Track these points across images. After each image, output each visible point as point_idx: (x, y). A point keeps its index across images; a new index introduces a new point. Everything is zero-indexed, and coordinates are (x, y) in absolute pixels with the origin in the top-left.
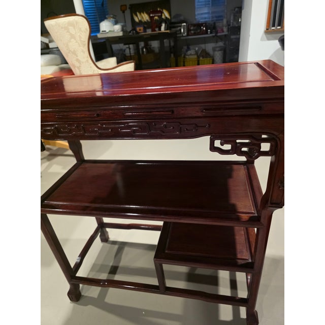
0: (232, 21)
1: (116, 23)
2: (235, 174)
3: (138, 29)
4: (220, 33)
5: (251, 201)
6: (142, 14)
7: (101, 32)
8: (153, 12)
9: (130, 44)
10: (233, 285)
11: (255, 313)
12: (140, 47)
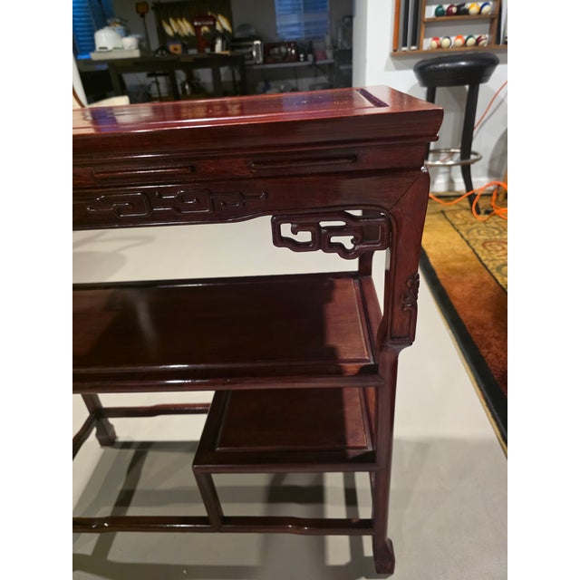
0: (340, 40)
1: (127, 33)
2: (338, 295)
3: (171, 47)
4: (321, 59)
5: (363, 339)
6: (179, 22)
7: (97, 49)
8: (199, 19)
9: (160, 75)
10: (351, 497)
11: (388, 544)
12: (179, 82)
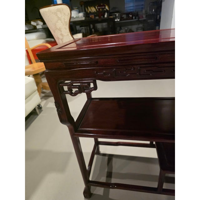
3: (91, 16)
4: (141, 18)
6: (91, 8)
